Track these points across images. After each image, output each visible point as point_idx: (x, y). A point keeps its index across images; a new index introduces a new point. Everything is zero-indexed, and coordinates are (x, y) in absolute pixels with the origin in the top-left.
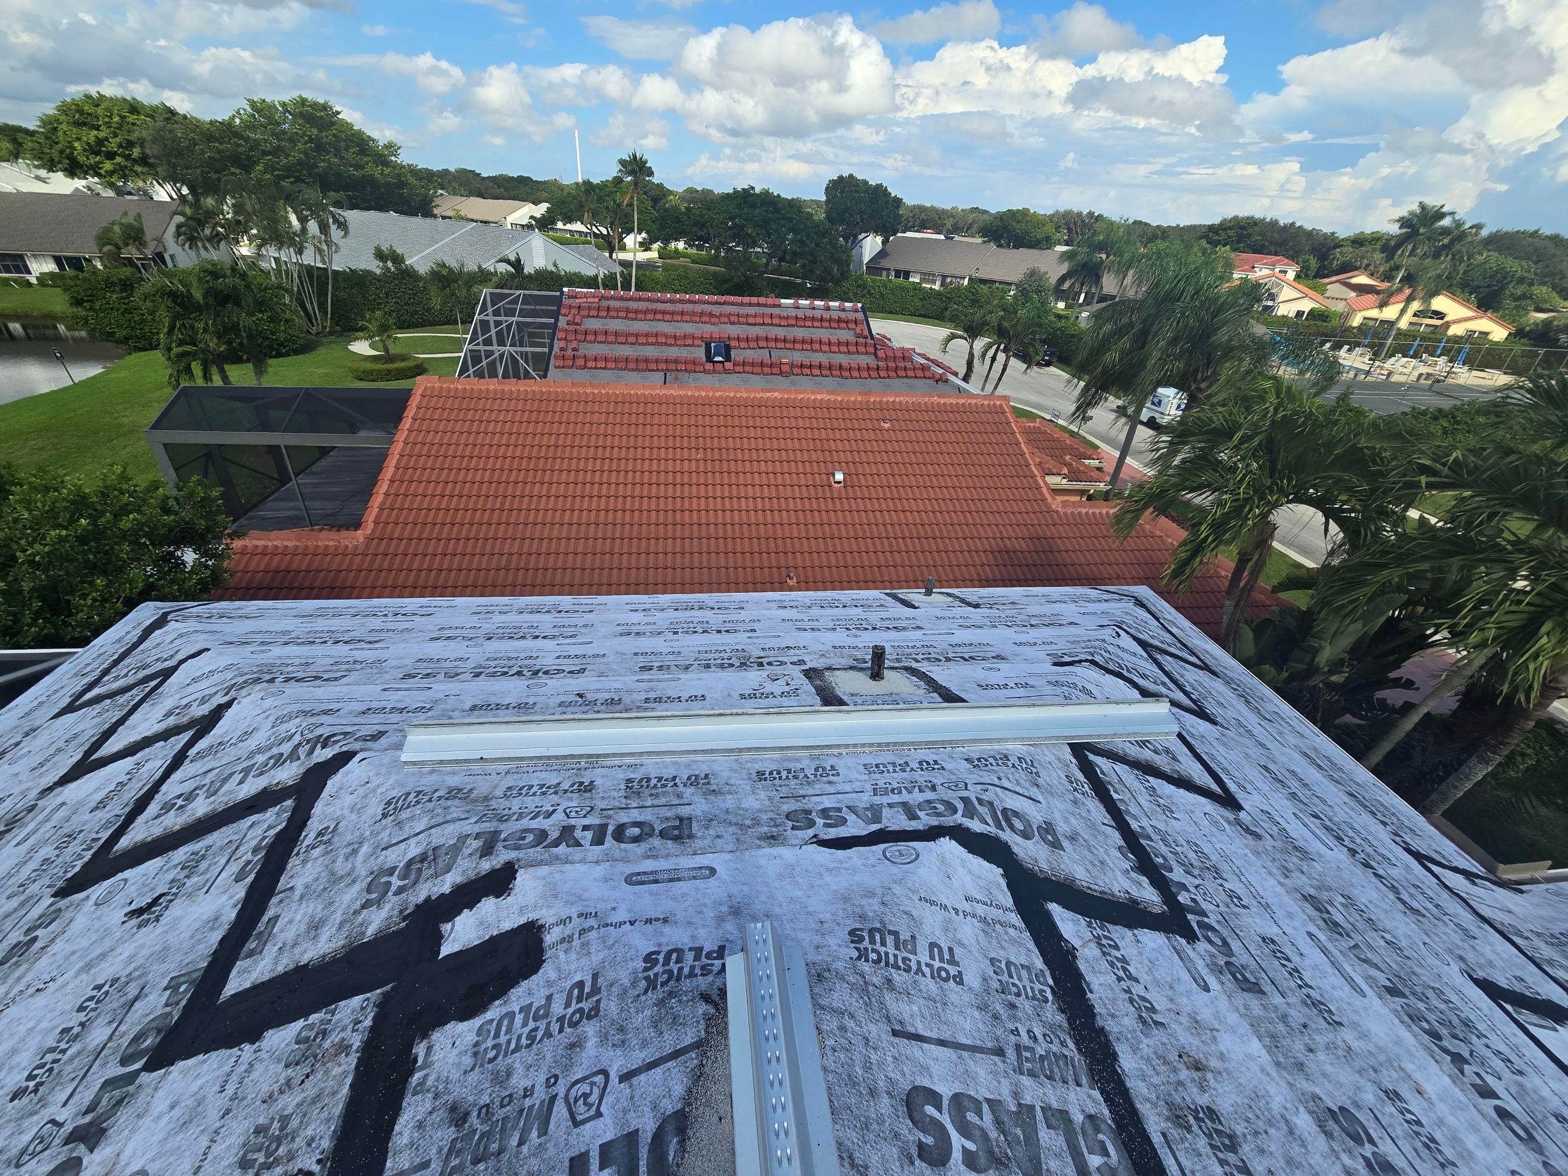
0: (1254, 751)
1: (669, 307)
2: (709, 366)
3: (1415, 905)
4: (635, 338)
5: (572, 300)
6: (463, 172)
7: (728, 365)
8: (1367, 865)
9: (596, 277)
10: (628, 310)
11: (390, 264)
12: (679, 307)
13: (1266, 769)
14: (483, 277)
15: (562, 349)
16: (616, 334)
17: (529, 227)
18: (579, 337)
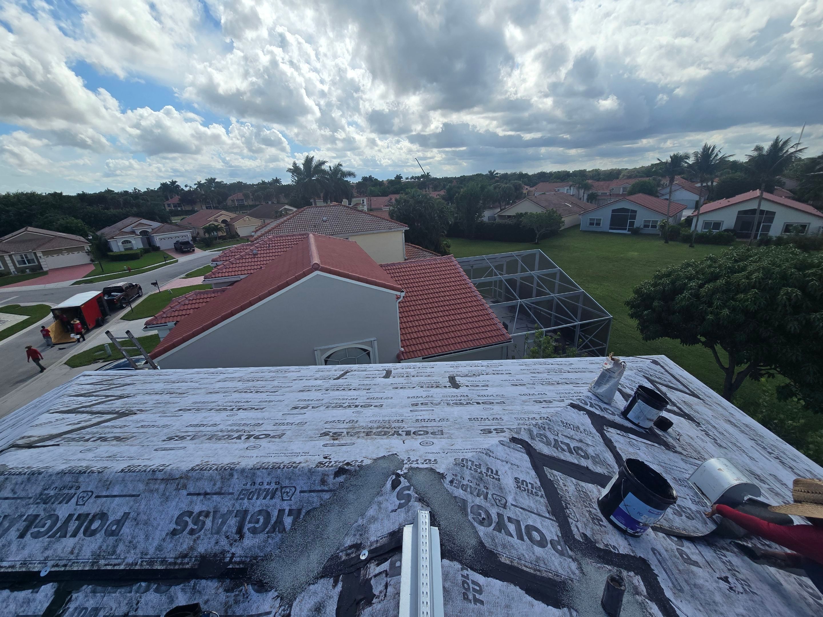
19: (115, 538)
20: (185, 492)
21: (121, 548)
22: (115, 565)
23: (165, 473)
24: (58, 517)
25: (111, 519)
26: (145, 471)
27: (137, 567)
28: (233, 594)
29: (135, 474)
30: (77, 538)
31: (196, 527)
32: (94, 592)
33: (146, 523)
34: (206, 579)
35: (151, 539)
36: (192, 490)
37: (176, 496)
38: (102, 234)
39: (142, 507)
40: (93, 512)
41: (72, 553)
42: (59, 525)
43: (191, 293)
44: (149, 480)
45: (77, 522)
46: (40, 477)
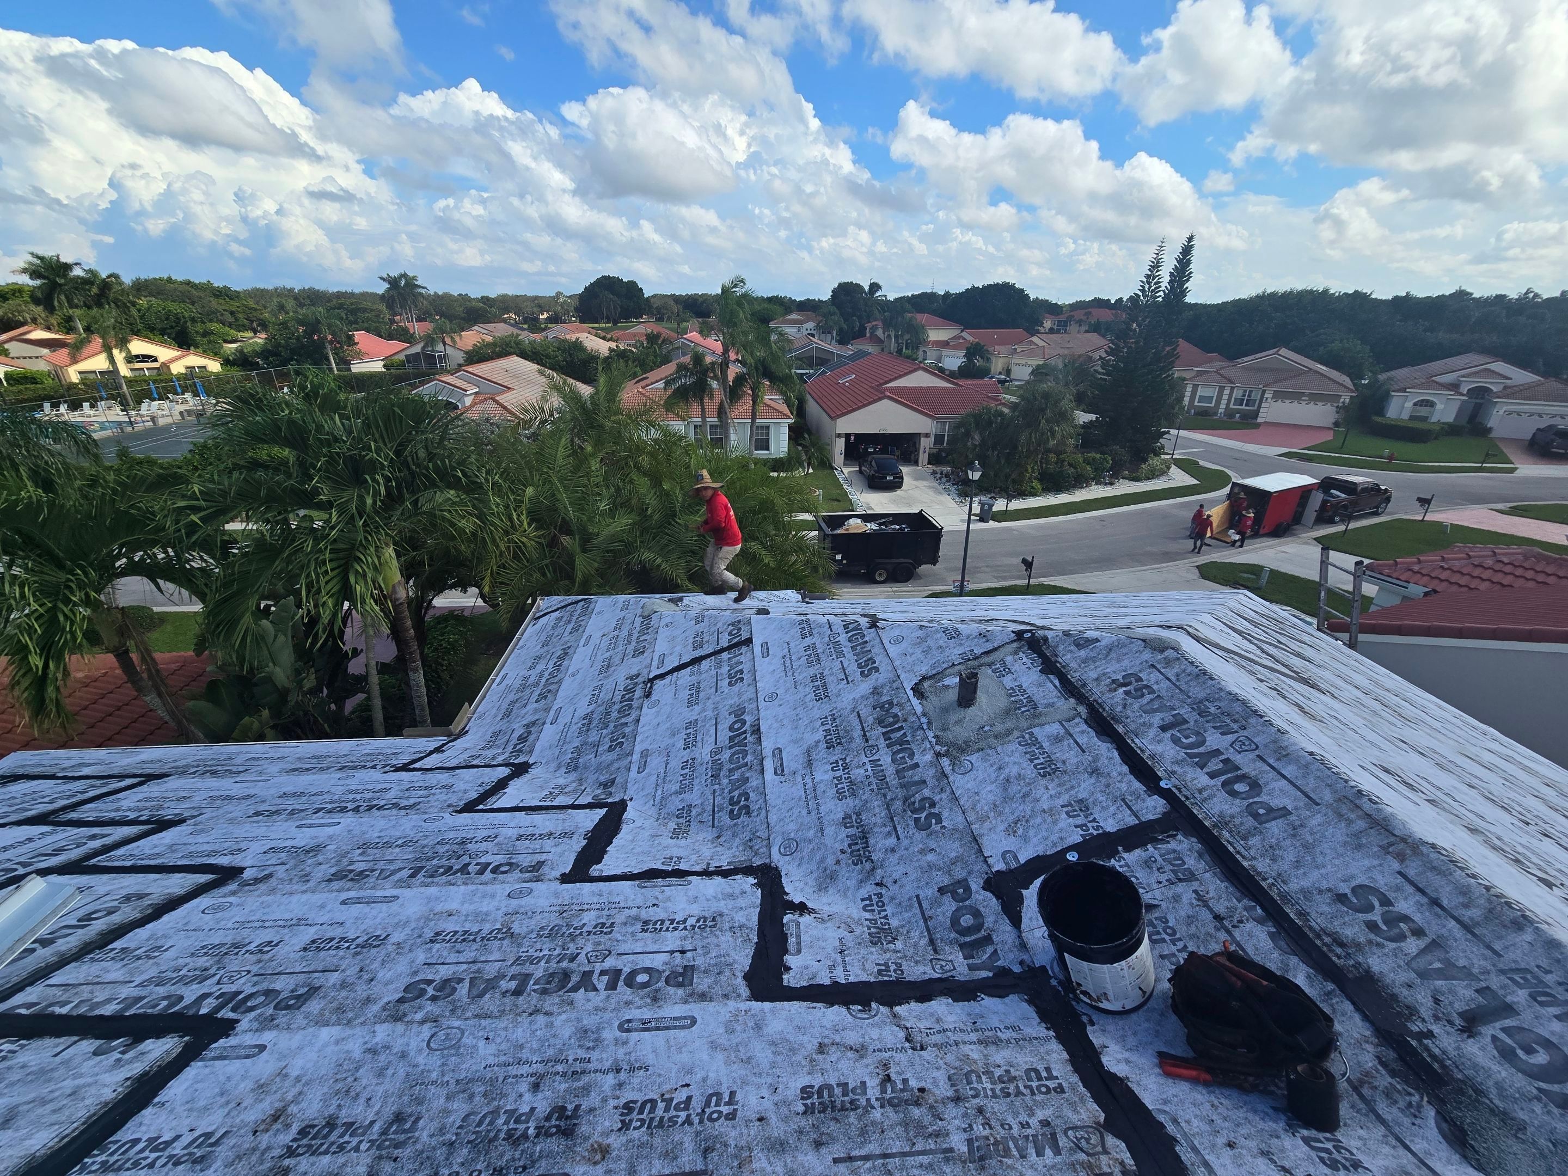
0: (238, 810)
3: (412, 801)
8: (370, 808)
13: (257, 814)
19: (1256, 825)
20: (1396, 866)
21: (1254, 841)
22: (1238, 853)
23: (1379, 810)
24: (1204, 741)
25: (1264, 798)
26: (1346, 781)
27: (1263, 884)
28: (1390, 1080)
29: (1329, 773)
30: (1212, 782)
31: (1385, 928)
32: (1200, 855)
33: (1306, 846)
34: (1358, 1009)
35: (1302, 871)
36: (1411, 873)
37: (1375, 856)
38: (1390, 379)
39: (1314, 822)
40: (1245, 770)
41: (1200, 791)
42: (1201, 750)
43: (1514, 549)
44: (1345, 797)
45: (1221, 766)
46: (1210, 682)
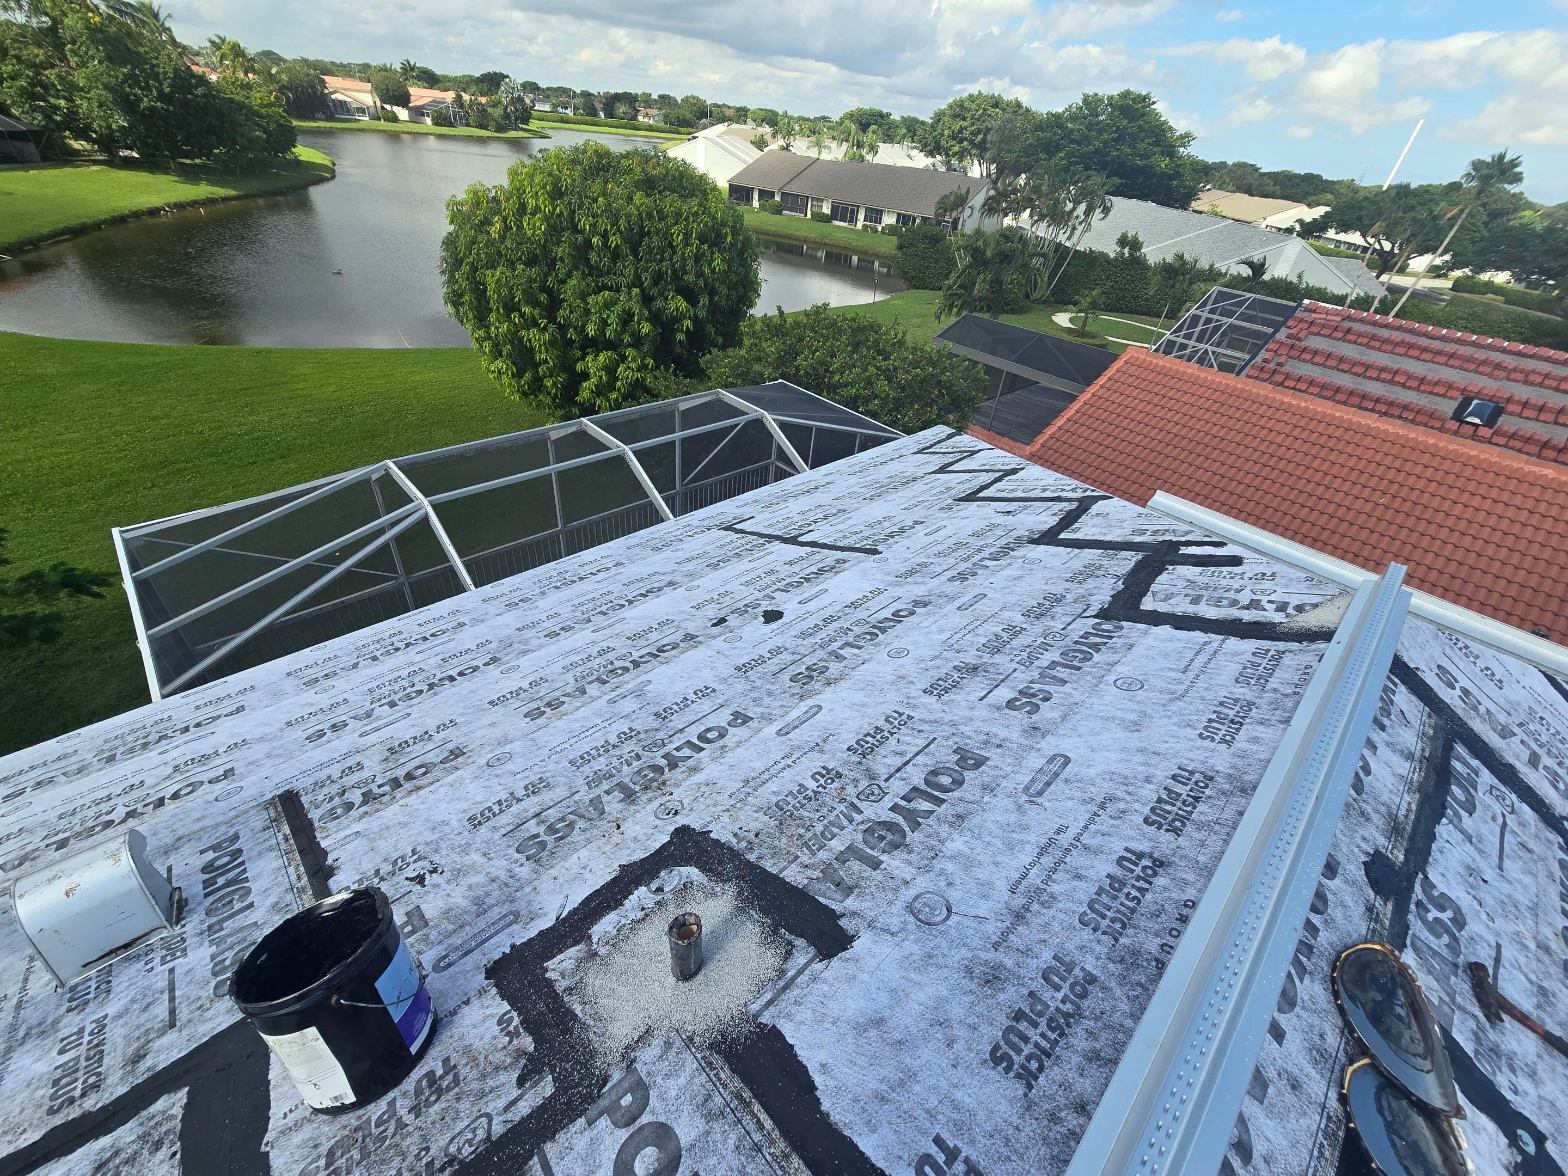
1: (1436, 345)
2: (1454, 425)
4: (1366, 370)
5: (1307, 314)
6: (1242, 166)
7: (1485, 432)
9: (1346, 296)
10: (1374, 337)
11: (1127, 250)
12: (1450, 348)
14: (1212, 275)
15: (1265, 361)
16: (1342, 360)
17: (1289, 231)
18: (1293, 353)
